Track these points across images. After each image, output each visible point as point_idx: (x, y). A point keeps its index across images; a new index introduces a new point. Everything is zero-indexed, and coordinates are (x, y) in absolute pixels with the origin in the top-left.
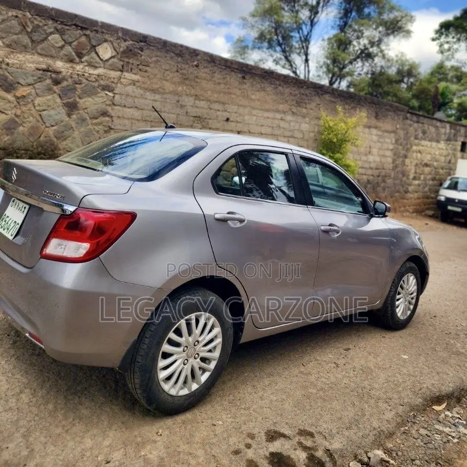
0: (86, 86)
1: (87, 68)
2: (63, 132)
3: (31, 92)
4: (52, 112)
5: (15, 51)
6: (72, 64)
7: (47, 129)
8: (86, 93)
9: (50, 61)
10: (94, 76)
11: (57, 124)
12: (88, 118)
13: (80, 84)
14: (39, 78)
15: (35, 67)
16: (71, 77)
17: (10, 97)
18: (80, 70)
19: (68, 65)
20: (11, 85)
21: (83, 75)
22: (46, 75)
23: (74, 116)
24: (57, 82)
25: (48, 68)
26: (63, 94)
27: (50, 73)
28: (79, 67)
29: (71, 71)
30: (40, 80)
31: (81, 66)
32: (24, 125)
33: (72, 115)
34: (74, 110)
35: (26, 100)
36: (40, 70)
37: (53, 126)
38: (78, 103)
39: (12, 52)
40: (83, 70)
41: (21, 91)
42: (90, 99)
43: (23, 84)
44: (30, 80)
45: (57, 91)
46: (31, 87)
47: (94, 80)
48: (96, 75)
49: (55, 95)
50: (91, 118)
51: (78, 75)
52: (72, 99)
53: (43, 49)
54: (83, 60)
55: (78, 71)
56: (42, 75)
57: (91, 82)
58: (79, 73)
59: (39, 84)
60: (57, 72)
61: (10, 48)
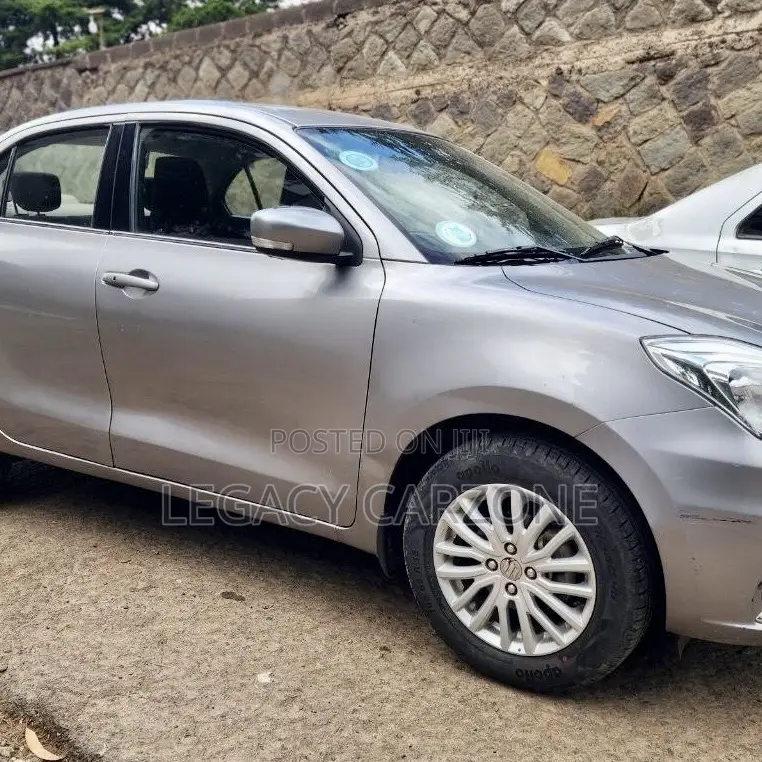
0: (730, 64)
1: (730, 22)
2: (685, 179)
3: (620, 111)
4: (660, 142)
5: (589, 42)
6: (695, 25)
7: (653, 178)
8: (730, 82)
9: (650, 38)
10: (750, 34)
11: (672, 165)
12: (739, 137)
13: (717, 64)
14: (632, 79)
15: (623, 59)
16: (697, 56)
17: (586, 130)
18: (715, 33)
19: (688, 31)
20: (587, 108)
21: (723, 42)
22: (646, 69)
23: (707, 141)
24: (665, 77)
25: (648, 53)
26: (679, 98)
27: (652, 63)
28: (711, 29)
29: (694, 43)
30: (634, 82)
31: (718, 22)
32: (612, 178)
33: (703, 137)
34: (705, 126)
35: (611, 130)
36: (633, 63)
37: (664, 170)
38: (714, 108)
39: (585, 46)
40: (721, 32)
41: (604, 114)
42: (742, 92)
43: (606, 100)
44: (617, 89)
45: (667, 95)
46: (621, 101)
47: (750, 43)
48: (753, 30)
49: (665, 104)
50: (746, 136)
51: (711, 45)
52: (700, 104)
53: (635, 18)
54: (719, 8)
55: (710, 37)
56: (637, 70)
57: (742, 53)
58: (713, 40)
59: (633, 91)
60: (667, 56)
61: (581, 39)
